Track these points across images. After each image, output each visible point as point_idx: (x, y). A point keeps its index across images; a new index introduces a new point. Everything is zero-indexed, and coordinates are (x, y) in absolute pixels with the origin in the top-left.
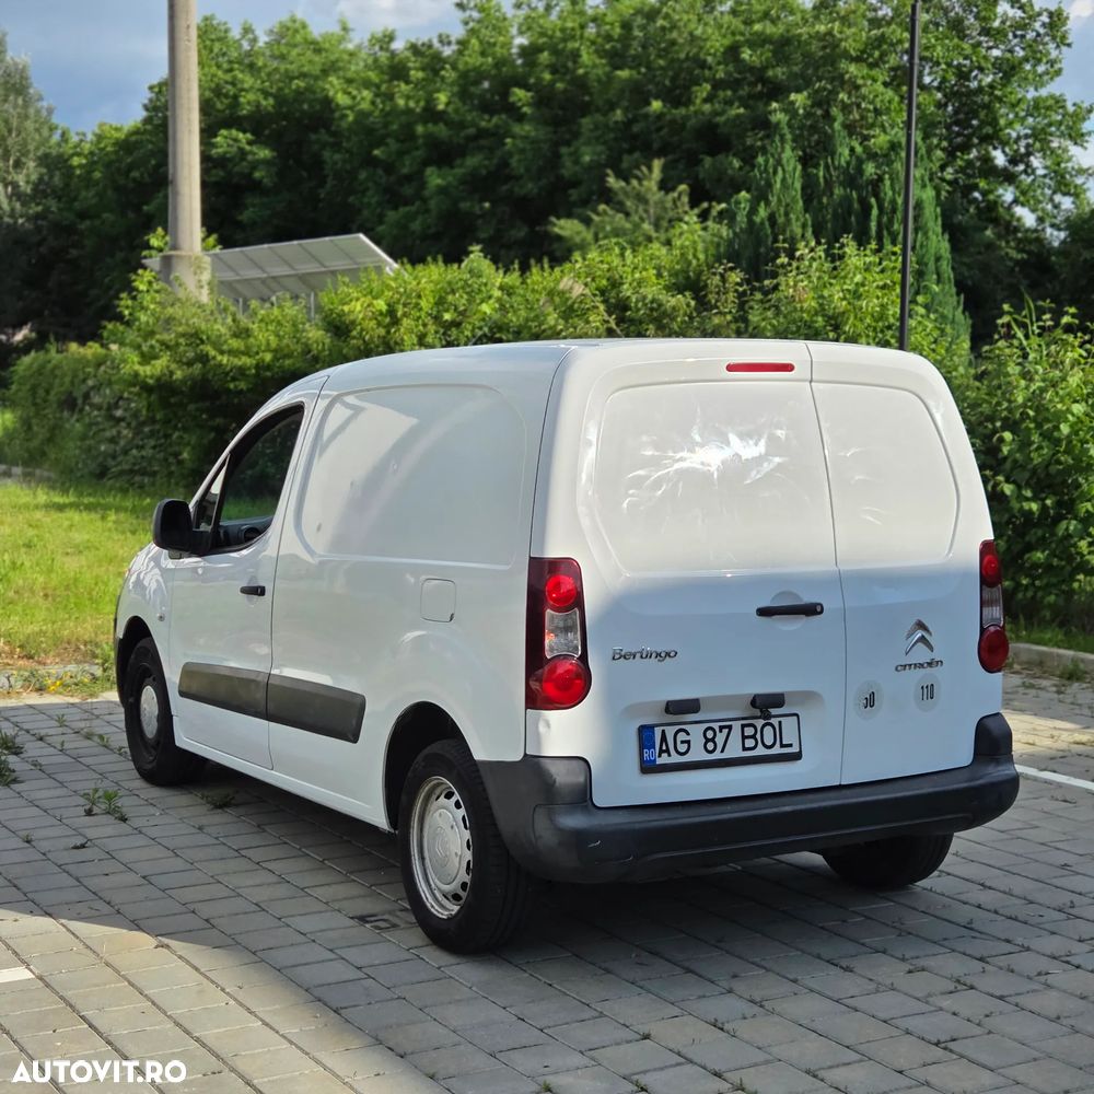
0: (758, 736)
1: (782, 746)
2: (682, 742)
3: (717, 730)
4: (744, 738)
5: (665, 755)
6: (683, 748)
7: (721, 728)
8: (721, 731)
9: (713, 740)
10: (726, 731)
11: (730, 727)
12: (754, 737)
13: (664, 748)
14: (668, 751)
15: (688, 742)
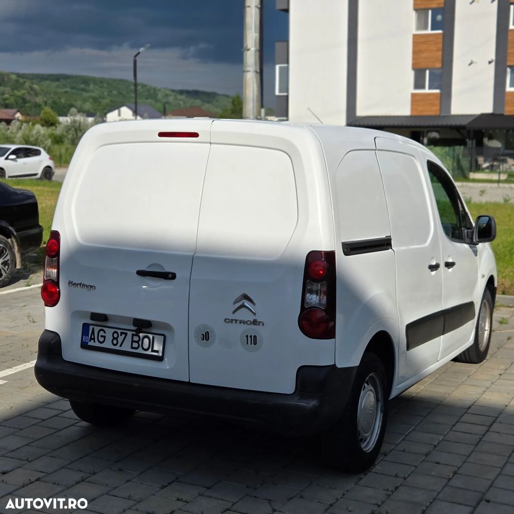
0: (140, 343)
1: (153, 351)
2: (102, 336)
3: (119, 334)
4: (133, 341)
5: (92, 341)
6: (101, 339)
7: (122, 333)
8: (121, 335)
9: (116, 339)
10: (123, 335)
11: (126, 334)
12: (138, 342)
13: (93, 337)
14: (94, 339)
15: (104, 337)
